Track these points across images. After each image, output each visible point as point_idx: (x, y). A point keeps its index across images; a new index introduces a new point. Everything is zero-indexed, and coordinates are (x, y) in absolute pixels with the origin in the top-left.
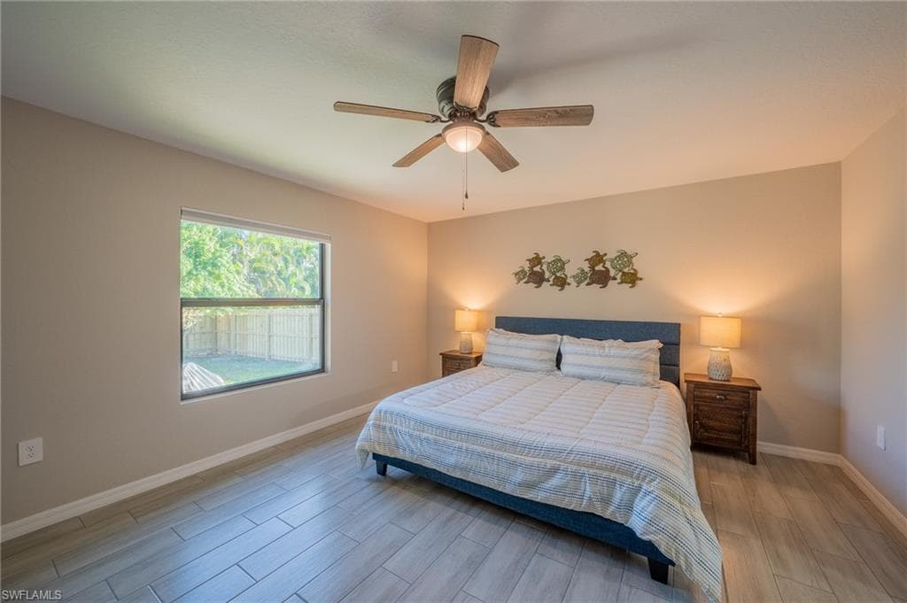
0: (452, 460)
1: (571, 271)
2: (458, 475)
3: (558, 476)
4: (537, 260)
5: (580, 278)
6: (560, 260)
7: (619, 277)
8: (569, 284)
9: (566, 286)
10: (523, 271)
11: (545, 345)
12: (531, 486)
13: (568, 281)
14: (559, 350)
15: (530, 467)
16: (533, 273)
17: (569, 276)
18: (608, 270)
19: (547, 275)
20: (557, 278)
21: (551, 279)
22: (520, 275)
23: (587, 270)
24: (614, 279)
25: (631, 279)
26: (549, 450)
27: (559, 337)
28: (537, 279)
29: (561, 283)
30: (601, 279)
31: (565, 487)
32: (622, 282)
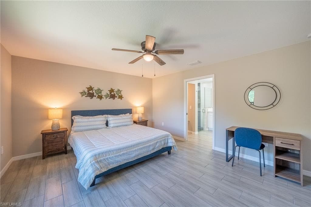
0: (134, 155)
1: (103, 93)
2: (136, 158)
3: (158, 143)
4: (90, 88)
5: (107, 96)
6: (100, 89)
7: (118, 96)
8: (103, 98)
9: (102, 99)
10: (84, 92)
11: (102, 119)
12: (153, 149)
13: (103, 97)
14: (107, 120)
15: (153, 145)
16: (89, 93)
17: (103, 95)
18: (115, 94)
19: (95, 94)
20: (99, 95)
21: (97, 96)
22: (83, 93)
23: (109, 94)
24: (117, 97)
25: (121, 97)
26: (155, 139)
27: (107, 115)
28: (91, 96)
29: (100, 97)
30: (113, 97)
31: (159, 145)
32: (119, 98)
